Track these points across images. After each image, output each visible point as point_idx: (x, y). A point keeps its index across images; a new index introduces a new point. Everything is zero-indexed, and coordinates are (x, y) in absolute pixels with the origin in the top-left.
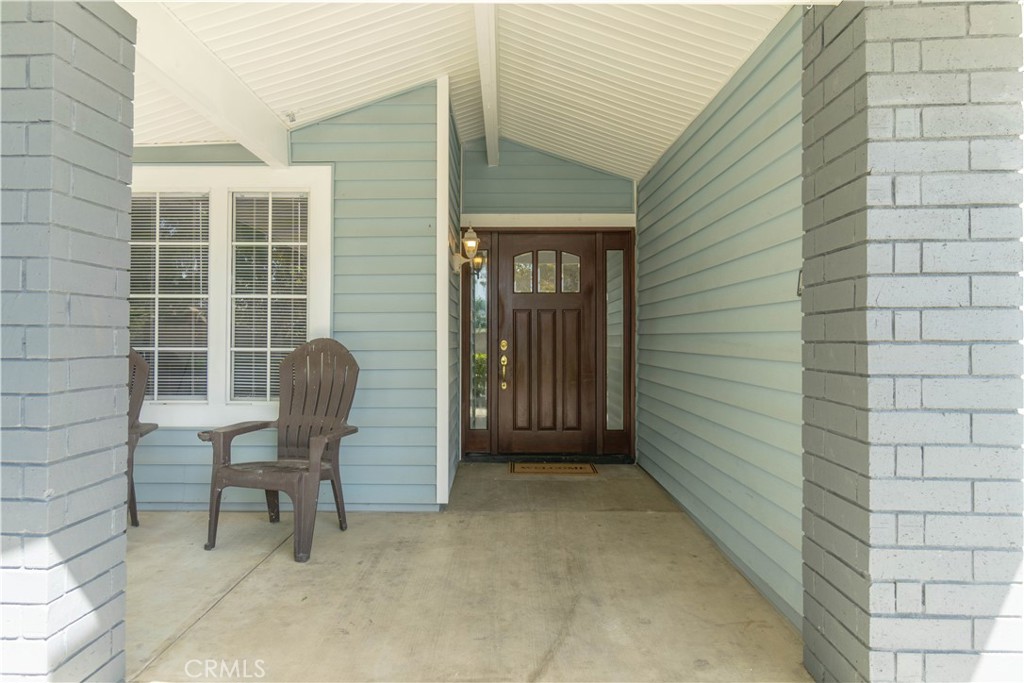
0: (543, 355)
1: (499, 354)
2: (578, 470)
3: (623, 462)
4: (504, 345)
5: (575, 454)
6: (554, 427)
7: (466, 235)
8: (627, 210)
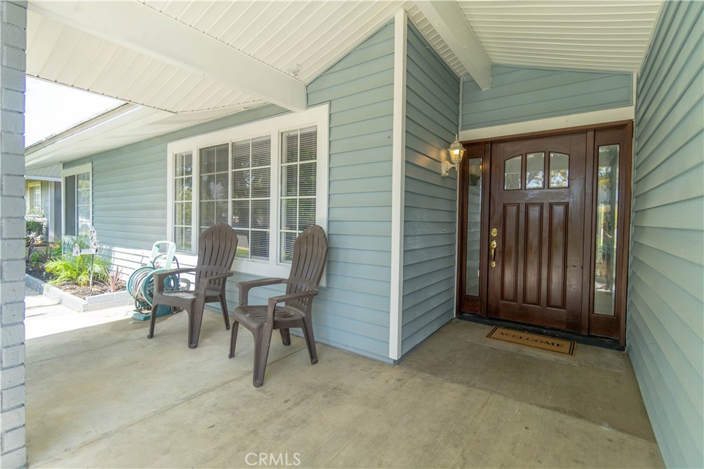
0: (529, 241)
1: (490, 239)
2: (555, 347)
3: (610, 347)
4: (494, 232)
5: (557, 330)
6: (538, 303)
7: (452, 146)
8: (627, 103)
